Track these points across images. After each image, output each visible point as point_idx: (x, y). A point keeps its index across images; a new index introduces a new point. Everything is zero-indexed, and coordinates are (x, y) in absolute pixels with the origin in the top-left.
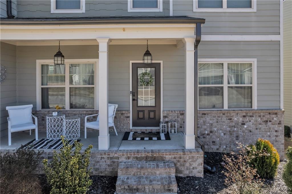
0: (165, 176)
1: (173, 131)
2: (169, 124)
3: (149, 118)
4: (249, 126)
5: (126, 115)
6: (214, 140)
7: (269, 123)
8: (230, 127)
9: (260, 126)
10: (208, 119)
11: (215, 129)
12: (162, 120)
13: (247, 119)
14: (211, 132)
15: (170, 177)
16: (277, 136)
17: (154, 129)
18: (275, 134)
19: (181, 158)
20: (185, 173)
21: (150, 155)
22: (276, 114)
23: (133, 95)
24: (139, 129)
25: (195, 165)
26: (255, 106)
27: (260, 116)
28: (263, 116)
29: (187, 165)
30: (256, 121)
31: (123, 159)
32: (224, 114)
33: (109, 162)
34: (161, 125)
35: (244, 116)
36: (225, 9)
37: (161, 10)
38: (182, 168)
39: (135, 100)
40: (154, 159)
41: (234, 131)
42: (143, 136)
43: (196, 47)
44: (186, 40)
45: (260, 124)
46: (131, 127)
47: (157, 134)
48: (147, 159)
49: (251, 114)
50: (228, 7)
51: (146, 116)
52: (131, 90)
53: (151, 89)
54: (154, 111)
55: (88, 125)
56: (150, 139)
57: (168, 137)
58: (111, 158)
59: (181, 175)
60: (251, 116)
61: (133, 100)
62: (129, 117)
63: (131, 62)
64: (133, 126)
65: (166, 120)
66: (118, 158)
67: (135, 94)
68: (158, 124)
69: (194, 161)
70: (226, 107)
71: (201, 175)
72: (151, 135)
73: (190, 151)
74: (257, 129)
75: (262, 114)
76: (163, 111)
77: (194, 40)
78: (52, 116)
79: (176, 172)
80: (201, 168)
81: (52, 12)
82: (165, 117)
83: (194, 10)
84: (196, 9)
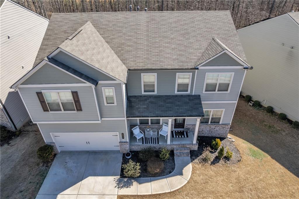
4: (217, 129)
8: (210, 129)
9: (221, 129)
15: (188, 153)
17: (182, 130)
19: (191, 146)
22: (227, 126)
24: (176, 130)
32: (208, 126)
33: (171, 148)
34: (185, 129)
36: (216, 92)
38: (191, 148)
40: (184, 147)
42: (178, 134)
48: (182, 147)
49: (218, 125)
50: (218, 91)
56: (181, 137)
66: (174, 147)
69: (195, 147)
70: (209, 123)
71: (197, 150)
72: (181, 134)
75: (222, 125)
76: (186, 125)
81: (142, 93)
82: (186, 127)
83: (203, 92)
84: (204, 92)
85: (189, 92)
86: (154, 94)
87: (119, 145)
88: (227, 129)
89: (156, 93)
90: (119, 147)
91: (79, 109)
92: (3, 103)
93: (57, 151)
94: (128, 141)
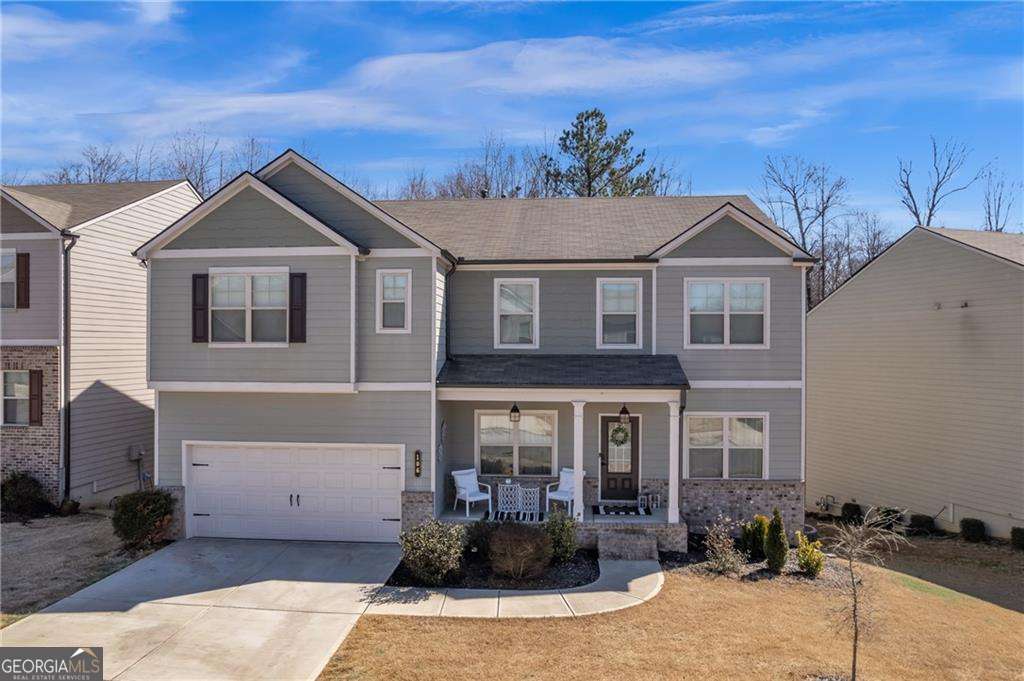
0: (646, 547)
1: (655, 506)
2: (650, 496)
3: (623, 488)
4: (756, 502)
5: (593, 484)
6: (708, 519)
7: (784, 499)
8: (731, 502)
9: (772, 502)
10: (701, 491)
11: (711, 505)
12: (640, 491)
13: (755, 492)
14: (706, 508)
15: (651, 548)
16: (794, 516)
17: (630, 503)
18: (792, 512)
19: (662, 531)
20: (668, 547)
21: (630, 527)
22: (793, 486)
23: (602, 459)
24: (610, 502)
25: (678, 539)
26: (766, 475)
27: (772, 489)
28: (777, 489)
29: (669, 539)
30: (766, 495)
31: (601, 531)
32: (722, 485)
33: (586, 534)
34: (639, 498)
35: (750, 489)
36: (727, 345)
37: (641, 347)
38: (664, 542)
39: (605, 464)
40: (634, 532)
41: (736, 508)
42: (617, 510)
43: (681, 412)
44: (670, 404)
45: (772, 499)
46: (599, 500)
47: (635, 509)
48: (626, 531)
49: (759, 486)
50: (732, 342)
51: (619, 484)
52: (600, 451)
53: (627, 447)
54: (630, 480)
55: (550, 495)
56: (627, 513)
57: (648, 512)
58: (589, 530)
59: (664, 550)
60: (759, 489)
61: (602, 464)
62: (597, 487)
63: (600, 415)
64: (602, 498)
65: (646, 490)
66: (596, 530)
67: (604, 456)
68: (634, 496)
69: (678, 535)
70: (726, 476)
71: (685, 550)
72: (627, 510)
73: (673, 525)
74: (767, 506)
75: (774, 486)
76: (642, 479)
77: (679, 406)
78: (505, 483)
79: (658, 546)
80: (685, 543)
81: (496, 347)
82: (644, 487)
83: (685, 347)
84: (687, 345)
85: (639, 345)
86: (531, 350)
87: (400, 517)
88: (793, 504)
89: (537, 347)
90: (400, 523)
91: (298, 334)
92: (72, 399)
93: (182, 531)
94: (433, 489)
